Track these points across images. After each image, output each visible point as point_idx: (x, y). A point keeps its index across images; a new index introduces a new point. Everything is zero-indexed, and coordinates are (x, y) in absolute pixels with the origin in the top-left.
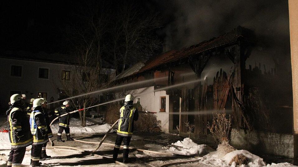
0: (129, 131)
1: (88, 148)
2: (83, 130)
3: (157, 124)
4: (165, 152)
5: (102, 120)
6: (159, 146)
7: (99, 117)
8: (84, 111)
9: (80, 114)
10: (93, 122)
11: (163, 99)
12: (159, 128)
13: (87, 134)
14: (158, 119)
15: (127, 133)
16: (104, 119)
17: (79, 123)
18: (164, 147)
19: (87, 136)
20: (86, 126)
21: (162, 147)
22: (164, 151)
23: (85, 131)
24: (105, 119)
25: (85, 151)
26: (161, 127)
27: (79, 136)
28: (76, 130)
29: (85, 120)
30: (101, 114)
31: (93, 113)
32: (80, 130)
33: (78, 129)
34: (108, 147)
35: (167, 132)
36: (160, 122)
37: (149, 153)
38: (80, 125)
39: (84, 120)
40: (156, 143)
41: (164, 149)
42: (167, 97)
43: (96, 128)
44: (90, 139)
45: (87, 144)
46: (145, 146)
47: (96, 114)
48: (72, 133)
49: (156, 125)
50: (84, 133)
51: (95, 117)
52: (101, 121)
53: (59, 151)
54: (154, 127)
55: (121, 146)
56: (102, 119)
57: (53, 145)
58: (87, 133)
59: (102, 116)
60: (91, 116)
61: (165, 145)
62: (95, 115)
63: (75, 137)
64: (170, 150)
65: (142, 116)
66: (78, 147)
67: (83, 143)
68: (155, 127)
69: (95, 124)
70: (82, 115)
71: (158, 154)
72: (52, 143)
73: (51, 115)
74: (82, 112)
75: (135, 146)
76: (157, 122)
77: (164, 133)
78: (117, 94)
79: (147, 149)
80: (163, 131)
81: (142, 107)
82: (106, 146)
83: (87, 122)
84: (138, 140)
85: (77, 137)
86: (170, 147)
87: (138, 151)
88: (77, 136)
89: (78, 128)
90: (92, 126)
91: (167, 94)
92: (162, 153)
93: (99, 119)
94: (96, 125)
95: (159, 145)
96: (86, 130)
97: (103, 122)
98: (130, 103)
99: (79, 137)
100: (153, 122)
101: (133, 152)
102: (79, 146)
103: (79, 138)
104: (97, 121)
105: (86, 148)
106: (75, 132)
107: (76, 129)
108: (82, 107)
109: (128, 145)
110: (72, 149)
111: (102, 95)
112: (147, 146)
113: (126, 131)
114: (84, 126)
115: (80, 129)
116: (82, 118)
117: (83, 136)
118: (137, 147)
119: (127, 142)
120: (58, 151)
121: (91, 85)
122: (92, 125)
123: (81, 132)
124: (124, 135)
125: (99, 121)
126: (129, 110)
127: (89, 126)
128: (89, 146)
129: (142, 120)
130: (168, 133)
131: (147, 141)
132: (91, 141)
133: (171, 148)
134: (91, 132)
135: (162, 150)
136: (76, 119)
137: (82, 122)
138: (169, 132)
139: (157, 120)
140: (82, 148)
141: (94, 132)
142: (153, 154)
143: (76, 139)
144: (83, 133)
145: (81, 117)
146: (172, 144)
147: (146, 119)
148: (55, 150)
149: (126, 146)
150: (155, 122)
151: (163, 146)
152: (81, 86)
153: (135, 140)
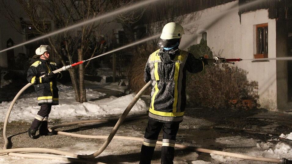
0: (174, 110)
1: (88, 149)
2: (80, 109)
3: (249, 91)
4: (264, 155)
5: (124, 87)
6: (250, 142)
7: (117, 79)
8: (81, 67)
9: (72, 74)
10: (103, 92)
11: (262, 30)
12: (254, 99)
13: (89, 118)
14: (250, 78)
15: (170, 114)
16: (127, 84)
17: (71, 95)
18: (262, 143)
19: (88, 123)
20: (86, 101)
21: (258, 145)
22: (262, 152)
23: (84, 113)
24: (129, 84)
25: (79, 156)
26: (258, 97)
27: (69, 124)
28: (64, 111)
29: (84, 88)
30: (120, 72)
31: (104, 70)
32: (72, 111)
33: (67, 108)
34: (133, 145)
35: (274, 108)
36: (254, 84)
37: (224, 157)
38: (72, 100)
39: (81, 88)
40: (244, 134)
41: (262, 149)
42: (272, 25)
43: (108, 103)
44: (94, 130)
45: (87, 140)
46: (218, 140)
47: (110, 73)
48: (54, 117)
49: (245, 92)
50: (82, 117)
51: (109, 80)
52: (121, 89)
53: (21, 160)
54: (241, 96)
55: (158, 142)
56: (123, 84)
57: (9, 146)
58: (88, 115)
59: (123, 77)
60: (99, 79)
61: (264, 138)
62: (109, 76)
63: (61, 127)
64: (276, 150)
65: (212, 74)
66: (66, 148)
67: (78, 139)
68: (244, 98)
69: (107, 96)
70: (77, 77)
71: (244, 160)
72: (6, 141)
73: (10, 81)
74: (76, 69)
75: (194, 142)
76: (248, 85)
77: (265, 110)
78: (154, 26)
79: (220, 148)
80: (262, 107)
81: (211, 53)
82: (127, 143)
83: (91, 93)
84: (202, 129)
85: (65, 126)
86: (275, 143)
87: (200, 153)
88: (66, 124)
89: (68, 106)
90: (99, 101)
91: (271, 17)
92: (255, 158)
93: (117, 84)
94: (109, 97)
95: (249, 138)
96: (87, 110)
97: (125, 90)
98: (173, 43)
99: (70, 126)
100: (239, 87)
101: (188, 156)
102: (67, 145)
103: (70, 128)
104: (113, 89)
105: (82, 150)
106: (62, 115)
107: (63, 108)
108: (75, 60)
109: (172, 138)
110: (50, 153)
111: (122, 30)
112: (220, 141)
113: (169, 109)
114: (82, 102)
115: (73, 108)
116: (78, 84)
117: (80, 123)
118: (197, 144)
119: (169, 132)
120: (19, 158)
121: (92, 7)
122: (101, 98)
123: (74, 114)
124: (164, 119)
125: (117, 90)
126: (170, 63)
127: (93, 100)
128: (89, 144)
129: (213, 82)
130: (275, 110)
131: (221, 129)
132: (94, 133)
133: (278, 145)
134: (97, 114)
135: (258, 150)
136: (65, 87)
137: (77, 91)
138: (279, 107)
139: (247, 82)
140: (73, 149)
141: (104, 114)
142: (232, 159)
143: (63, 131)
144: (79, 117)
145: (74, 82)
146: (282, 136)
147: (221, 81)
148: (13, 158)
149: (168, 140)
150: (242, 86)
151: (260, 142)
152: (69, 12)
153: (194, 127)
